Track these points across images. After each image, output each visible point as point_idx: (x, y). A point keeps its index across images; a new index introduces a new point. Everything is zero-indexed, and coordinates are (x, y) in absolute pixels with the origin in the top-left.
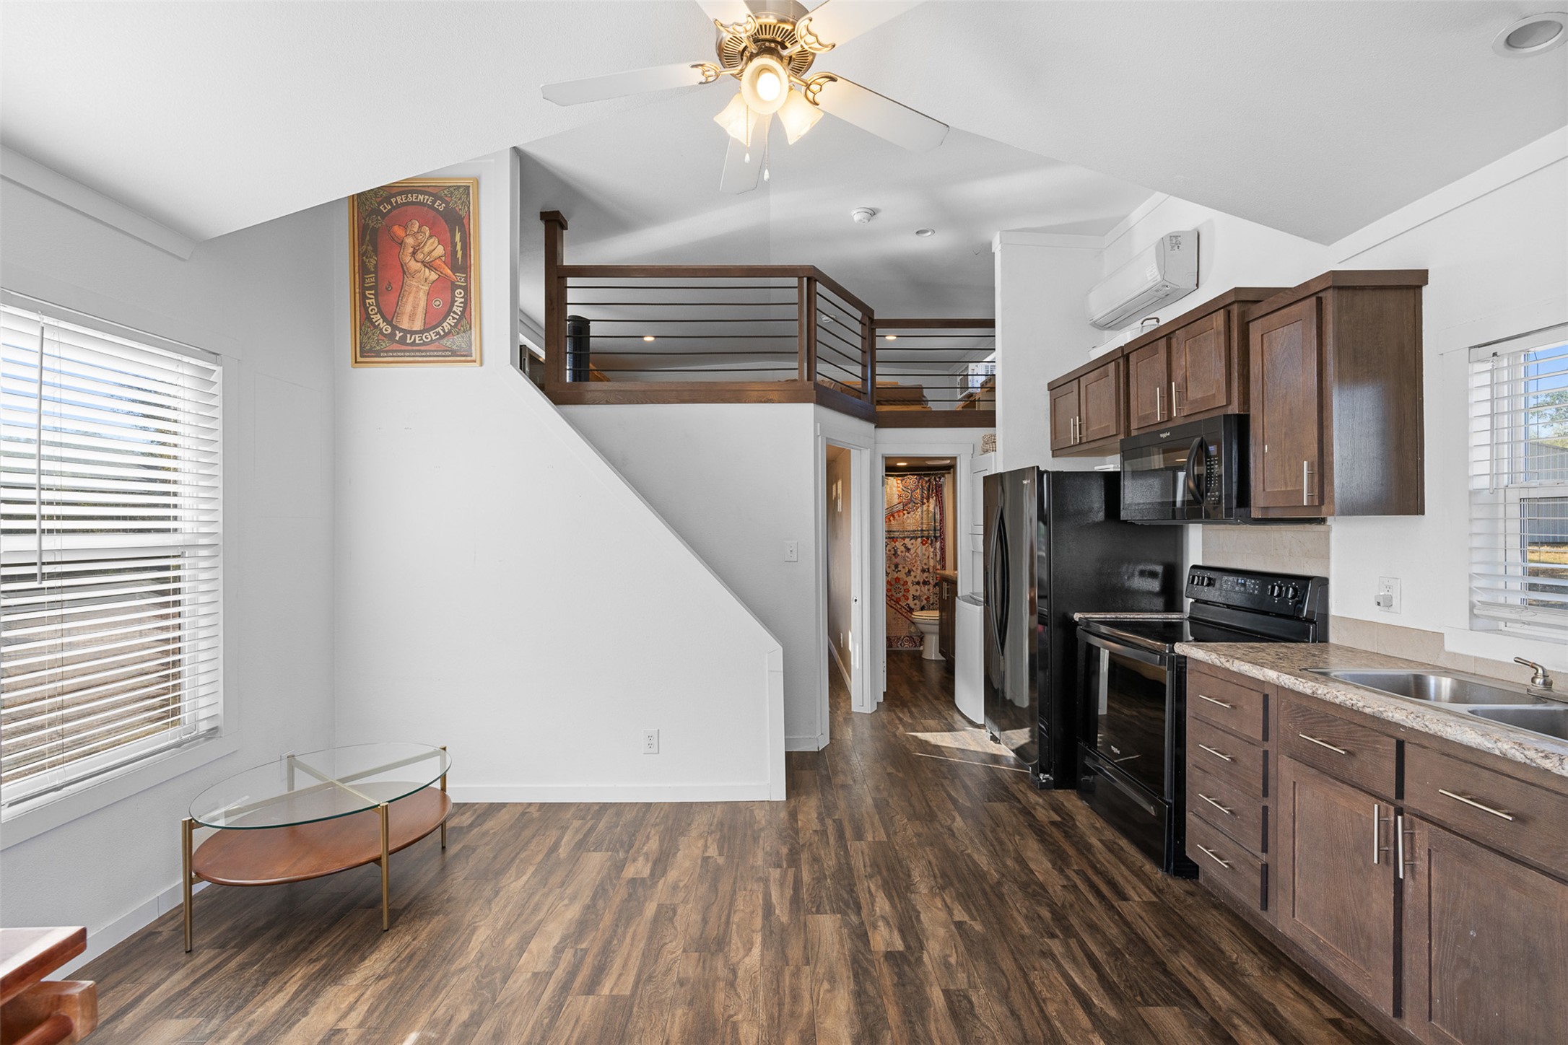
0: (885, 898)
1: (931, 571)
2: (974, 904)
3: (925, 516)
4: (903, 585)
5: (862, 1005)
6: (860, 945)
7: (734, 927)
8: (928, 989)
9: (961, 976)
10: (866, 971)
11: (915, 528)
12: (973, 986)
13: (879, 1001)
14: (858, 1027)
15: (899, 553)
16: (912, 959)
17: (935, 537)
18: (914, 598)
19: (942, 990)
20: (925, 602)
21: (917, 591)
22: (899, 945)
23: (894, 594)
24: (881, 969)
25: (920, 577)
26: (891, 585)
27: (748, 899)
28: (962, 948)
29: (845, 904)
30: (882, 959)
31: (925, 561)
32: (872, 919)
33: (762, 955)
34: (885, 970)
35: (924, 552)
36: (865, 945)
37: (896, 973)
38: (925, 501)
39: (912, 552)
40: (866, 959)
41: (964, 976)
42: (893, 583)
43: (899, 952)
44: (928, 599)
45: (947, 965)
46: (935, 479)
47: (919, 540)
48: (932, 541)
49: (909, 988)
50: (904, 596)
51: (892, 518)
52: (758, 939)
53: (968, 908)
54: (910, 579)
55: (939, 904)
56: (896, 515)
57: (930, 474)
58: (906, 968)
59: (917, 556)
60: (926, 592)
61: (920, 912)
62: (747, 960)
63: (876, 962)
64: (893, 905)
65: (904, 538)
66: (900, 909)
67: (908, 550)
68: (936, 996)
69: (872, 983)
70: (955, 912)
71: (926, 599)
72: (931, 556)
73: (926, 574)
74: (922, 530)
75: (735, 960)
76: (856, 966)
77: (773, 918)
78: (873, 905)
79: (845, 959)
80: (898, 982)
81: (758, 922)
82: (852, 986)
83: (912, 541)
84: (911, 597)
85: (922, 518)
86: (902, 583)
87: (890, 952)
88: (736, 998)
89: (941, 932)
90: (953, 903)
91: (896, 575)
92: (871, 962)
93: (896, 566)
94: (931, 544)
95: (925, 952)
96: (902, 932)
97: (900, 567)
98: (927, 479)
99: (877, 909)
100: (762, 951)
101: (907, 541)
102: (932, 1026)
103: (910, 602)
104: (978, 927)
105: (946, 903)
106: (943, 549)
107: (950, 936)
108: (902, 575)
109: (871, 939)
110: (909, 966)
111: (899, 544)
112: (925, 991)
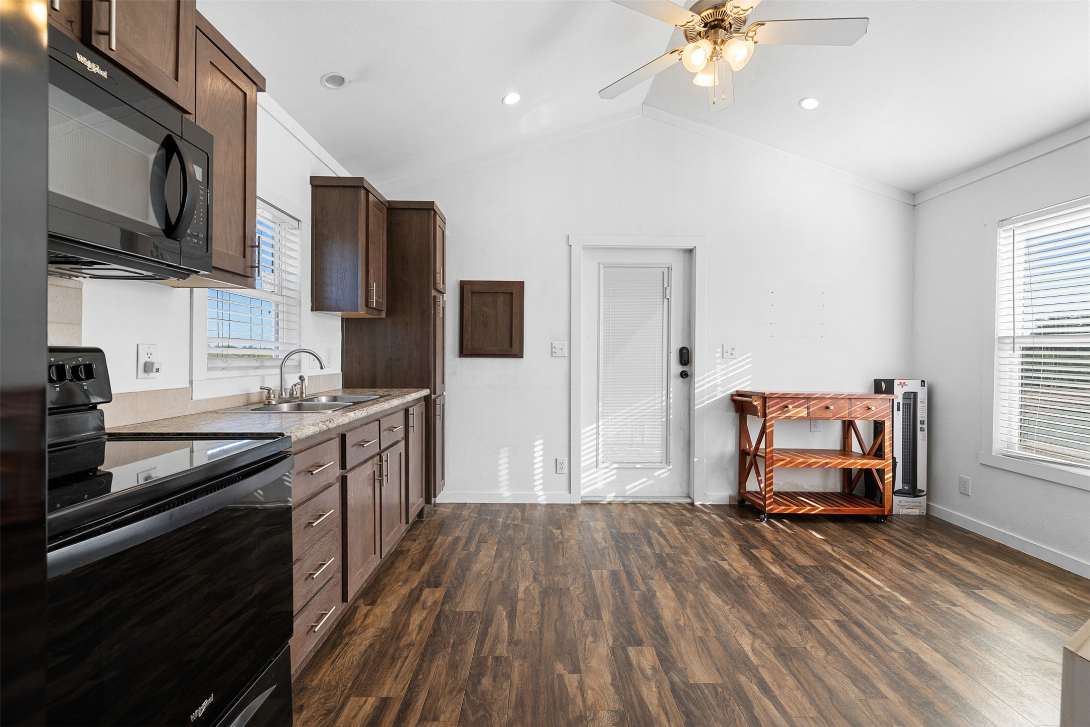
0: (648, 703)
2: (553, 694)
5: (654, 612)
6: (664, 652)
7: (538, 603)
8: (611, 620)
9: (587, 628)
10: (656, 632)
12: (581, 622)
13: (644, 614)
14: (655, 602)
16: (621, 640)
19: (602, 619)
22: (632, 651)
24: (645, 633)
27: (529, 625)
28: (580, 648)
29: (689, 696)
30: (645, 640)
32: (658, 677)
33: (518, 586)
34: (641, 633)
36: (660, 652)
37: (634, 630)
40: (656, 640)
41: (584, 628)
43: (632, 646)
45: (595, 635)
49: (624, 621)
52: (521, 595)
53: (560, 688)
55: (590, 697)
58: (626, 634)
61: (612, 684)
62: (528, 584)
63: (649, 638)
64: (638, 694)
66: (632, 688)
68: (606, 616)
69: (650, 624)
70: (576, 684)
75: (536, 584)
76: (664, 635)
77: (509, 609)
78: (660, 693)
79: (673, 640)
80: (632, 625)
81: (520, 606)
82: (663, 623)
87: (639, 645)
88: (533, 568)
89: (594, 663)
90: (575, 696)
92: (652, 638)
95: (611, 645)
96: (629, 663)
99: (654, 689)
100: (518, 589)
102: (611, 602)
104: (560, 668)
105: (583, 695)
107: (587, 659)
109: (656, 657)
110: (624, 635)
112: (614, 619)
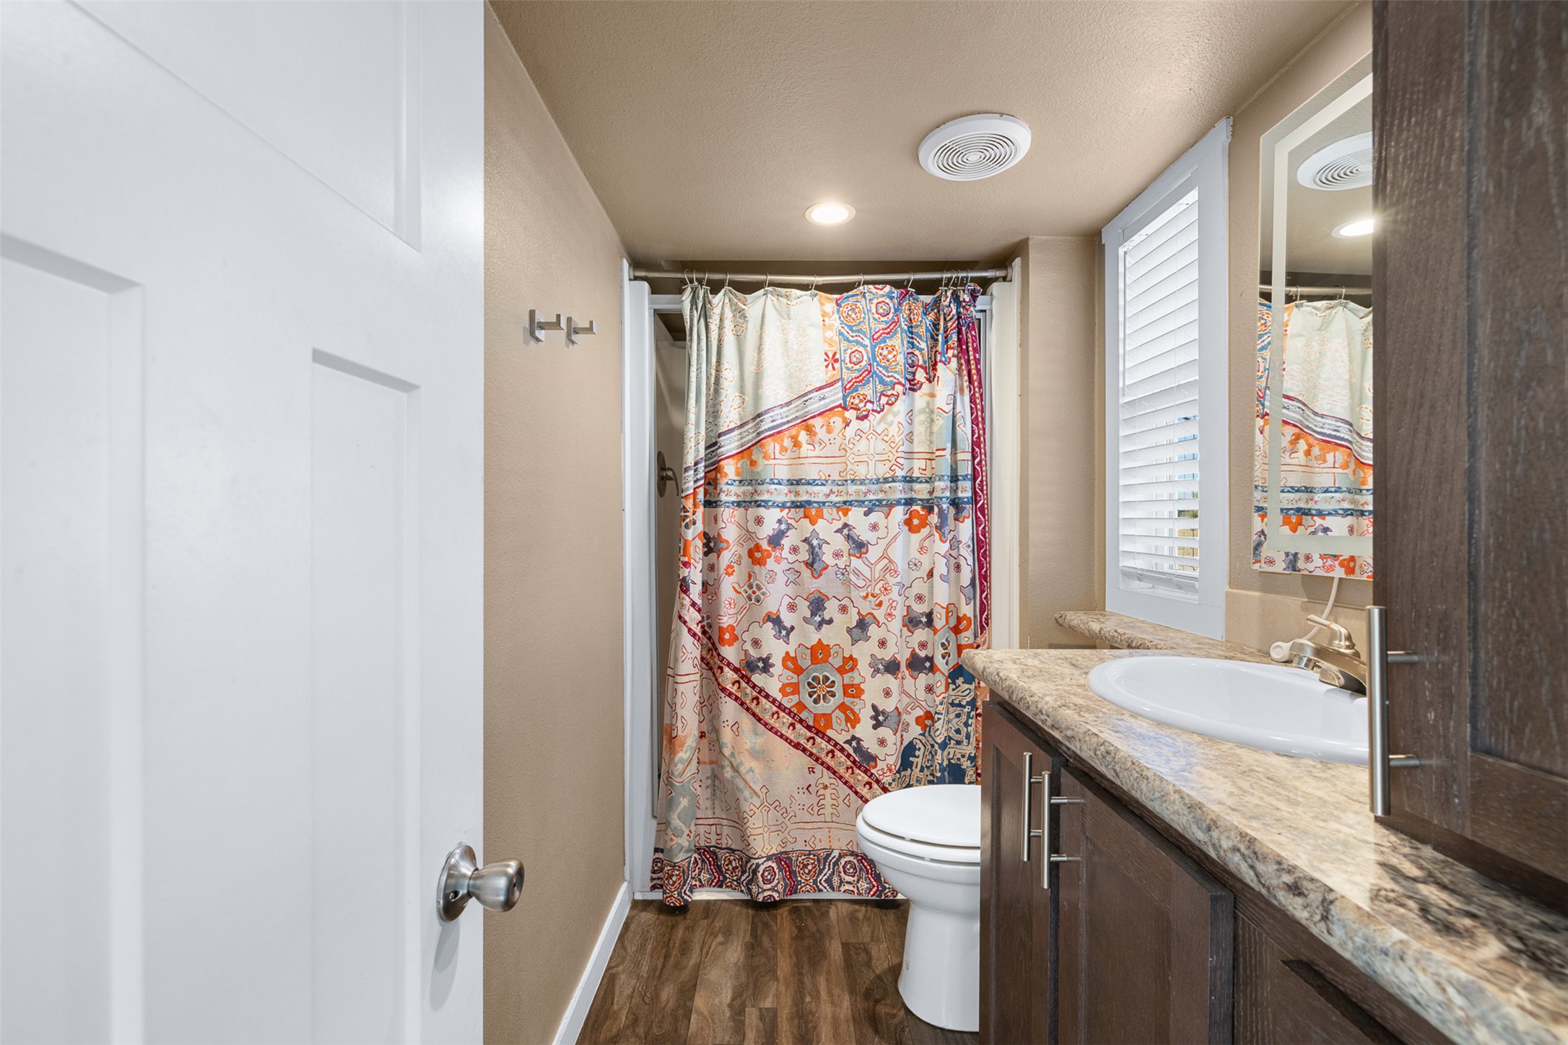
1: (939, 622)
3: (920, 430)
4: (841, 670)
11: (883, 471)
15: (828, 558)
17: (955, 503)
18: (879, 718)
20: (915, 731)
21: (887, 693)
23: (809, 702)
25: (900, 645)
26: (798, 670)
31: (921, 587)
35: (914, 554)
38: (921, 375)
39: (873, 554)
42: (805, 662)
44: (927, 720)
46: (956, 297)
47: (899, 513)
48: (942, 515)
50: (843, 707)
51: (803, 437)
54: (864, 652)
56: (817, 423)
57: (938, 282)
59: (890, 569)
60: (921, 694)
65: (845, 507)
67: (860, 547)
71: (919, 721)
72: (941, 568)
73: (921, 634)
74: (909, 480)
83: (876, 516)
84: (866, 715)
85: (910, 437)
86: (837, 662)
91: (814, 637)
93: (817, 604)
94: (939, 528)
97: (831, 609)
98: (927, 299)
101: (856, 517)
103: (864, 730)
106: (982, 547)
108: (835, 636)
111: (826, 528)
